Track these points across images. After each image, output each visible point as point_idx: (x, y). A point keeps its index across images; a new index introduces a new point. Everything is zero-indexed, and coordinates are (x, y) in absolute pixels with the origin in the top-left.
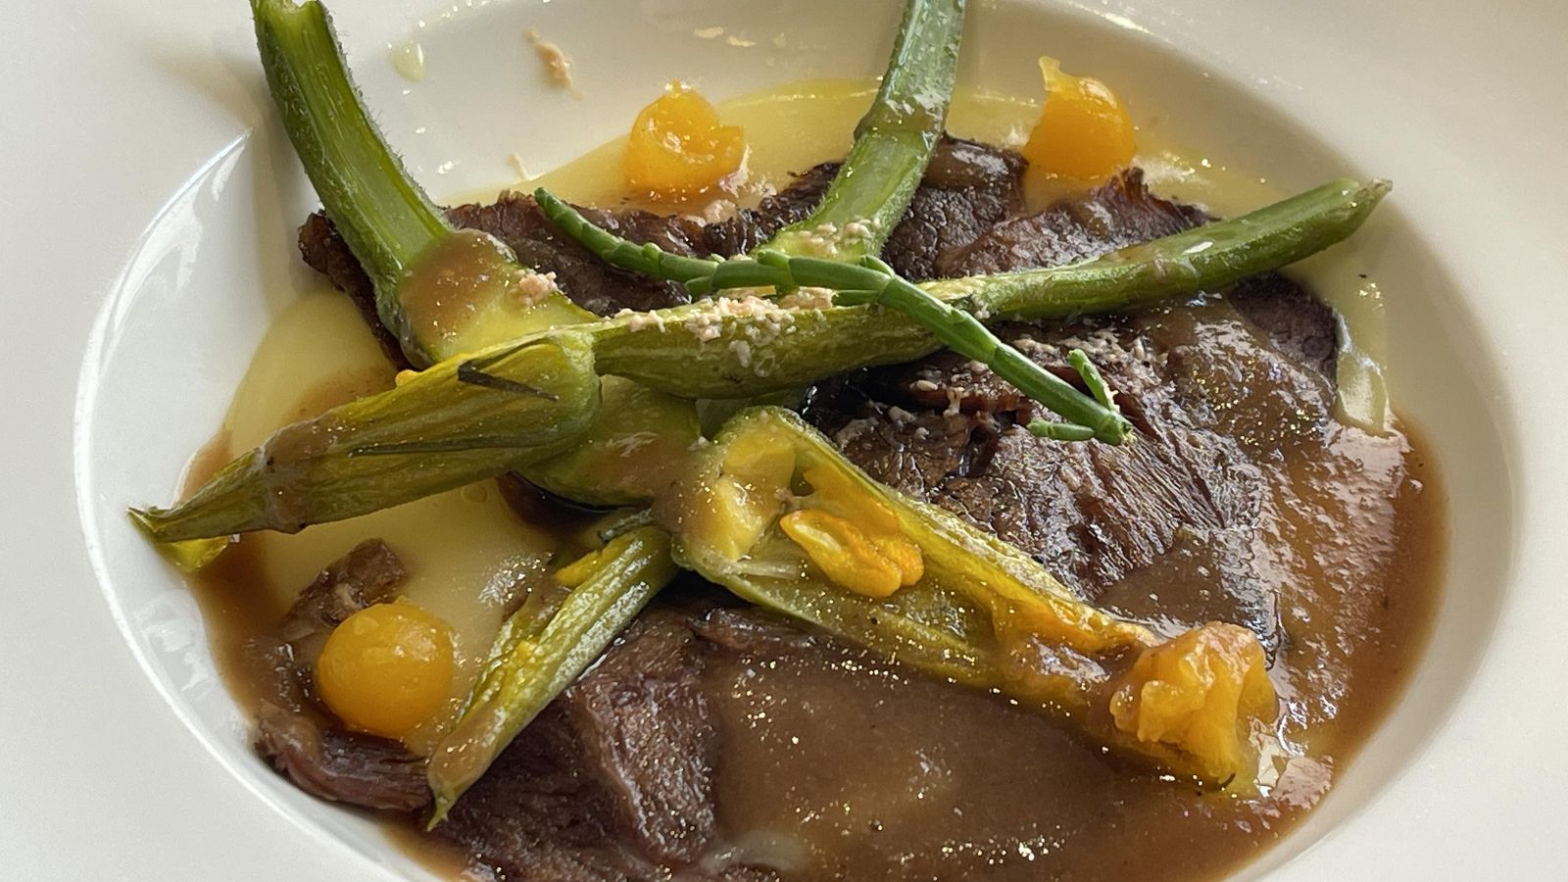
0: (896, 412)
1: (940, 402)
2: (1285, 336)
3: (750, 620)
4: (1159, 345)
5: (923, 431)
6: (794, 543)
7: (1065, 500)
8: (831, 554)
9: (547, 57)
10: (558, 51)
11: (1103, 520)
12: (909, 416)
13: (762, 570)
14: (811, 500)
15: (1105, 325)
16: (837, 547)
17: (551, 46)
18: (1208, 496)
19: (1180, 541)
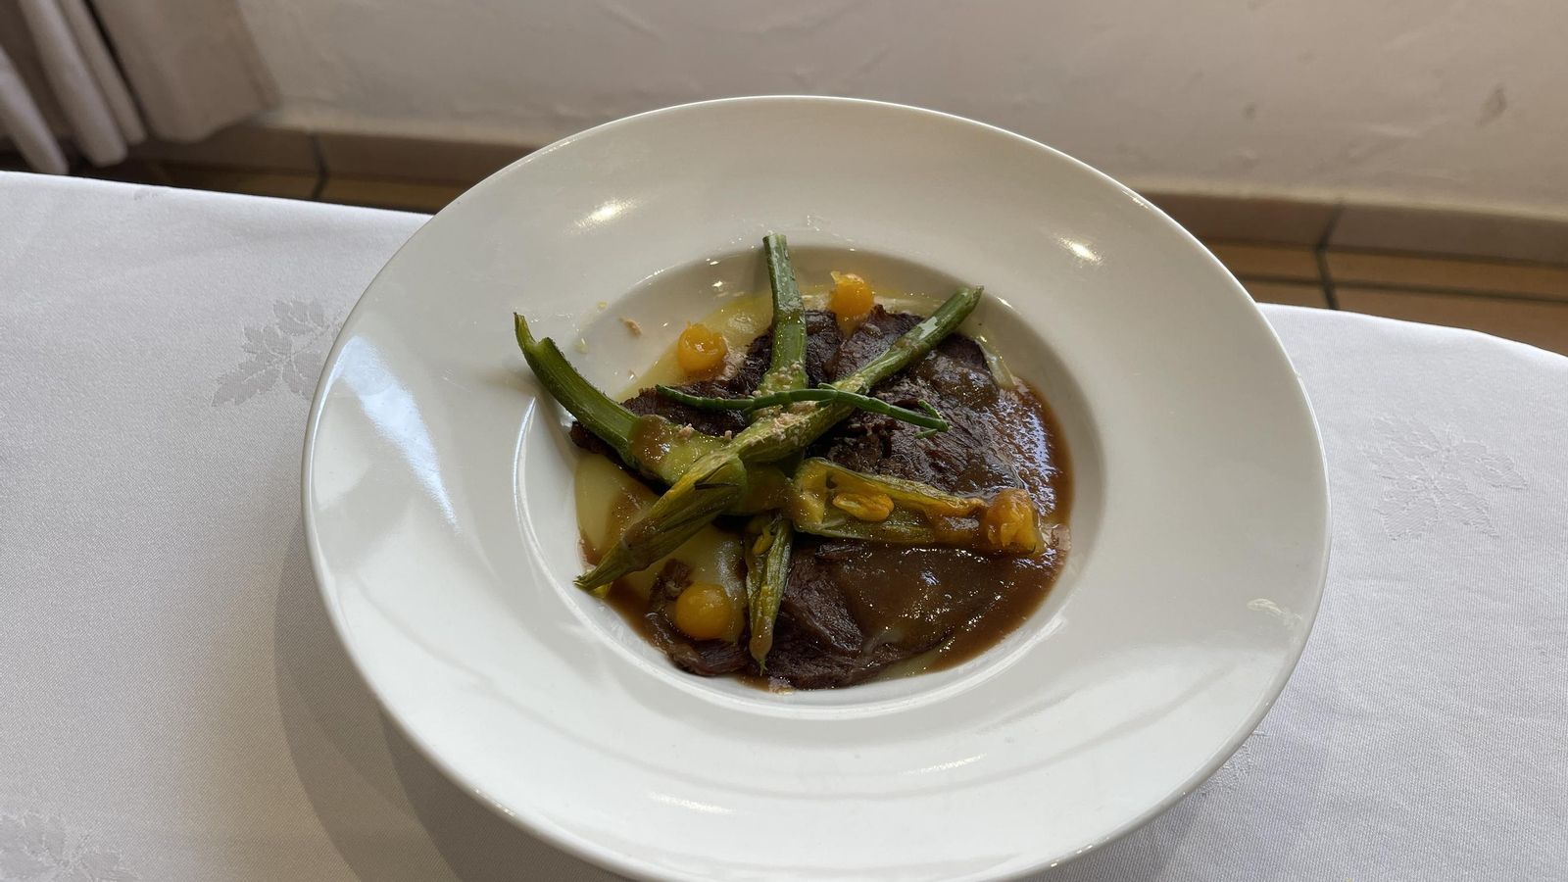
0: (847, 440)
1: (863, 431)
2: (964, 358)
3: (837, 545)
4: (926, 378)
5: (861, 445)
6: (841, 509)
7: (923, 455)
8: (858, 509)
9: (630, 325)
10: (634, 322)
11: (940, 458)
12: (854, 440)
13: (834, 523)
14: (837, 489)
15: (902, 377)
16: (858, 506)
17: (631, 320)
18: (971, 434)
19: (970, 457)
